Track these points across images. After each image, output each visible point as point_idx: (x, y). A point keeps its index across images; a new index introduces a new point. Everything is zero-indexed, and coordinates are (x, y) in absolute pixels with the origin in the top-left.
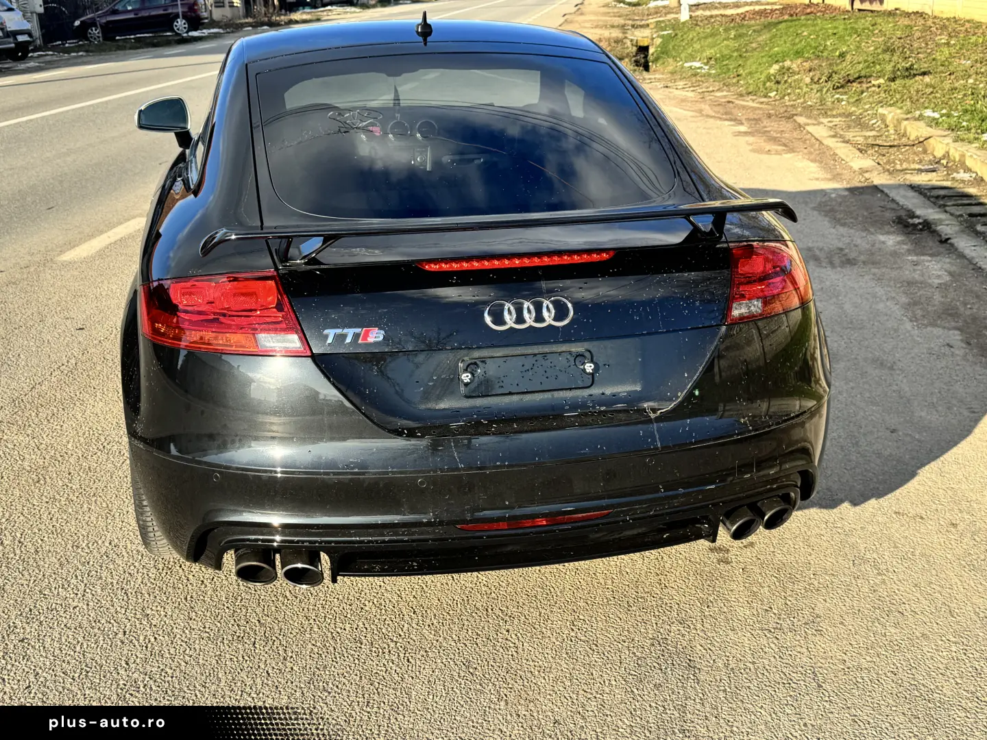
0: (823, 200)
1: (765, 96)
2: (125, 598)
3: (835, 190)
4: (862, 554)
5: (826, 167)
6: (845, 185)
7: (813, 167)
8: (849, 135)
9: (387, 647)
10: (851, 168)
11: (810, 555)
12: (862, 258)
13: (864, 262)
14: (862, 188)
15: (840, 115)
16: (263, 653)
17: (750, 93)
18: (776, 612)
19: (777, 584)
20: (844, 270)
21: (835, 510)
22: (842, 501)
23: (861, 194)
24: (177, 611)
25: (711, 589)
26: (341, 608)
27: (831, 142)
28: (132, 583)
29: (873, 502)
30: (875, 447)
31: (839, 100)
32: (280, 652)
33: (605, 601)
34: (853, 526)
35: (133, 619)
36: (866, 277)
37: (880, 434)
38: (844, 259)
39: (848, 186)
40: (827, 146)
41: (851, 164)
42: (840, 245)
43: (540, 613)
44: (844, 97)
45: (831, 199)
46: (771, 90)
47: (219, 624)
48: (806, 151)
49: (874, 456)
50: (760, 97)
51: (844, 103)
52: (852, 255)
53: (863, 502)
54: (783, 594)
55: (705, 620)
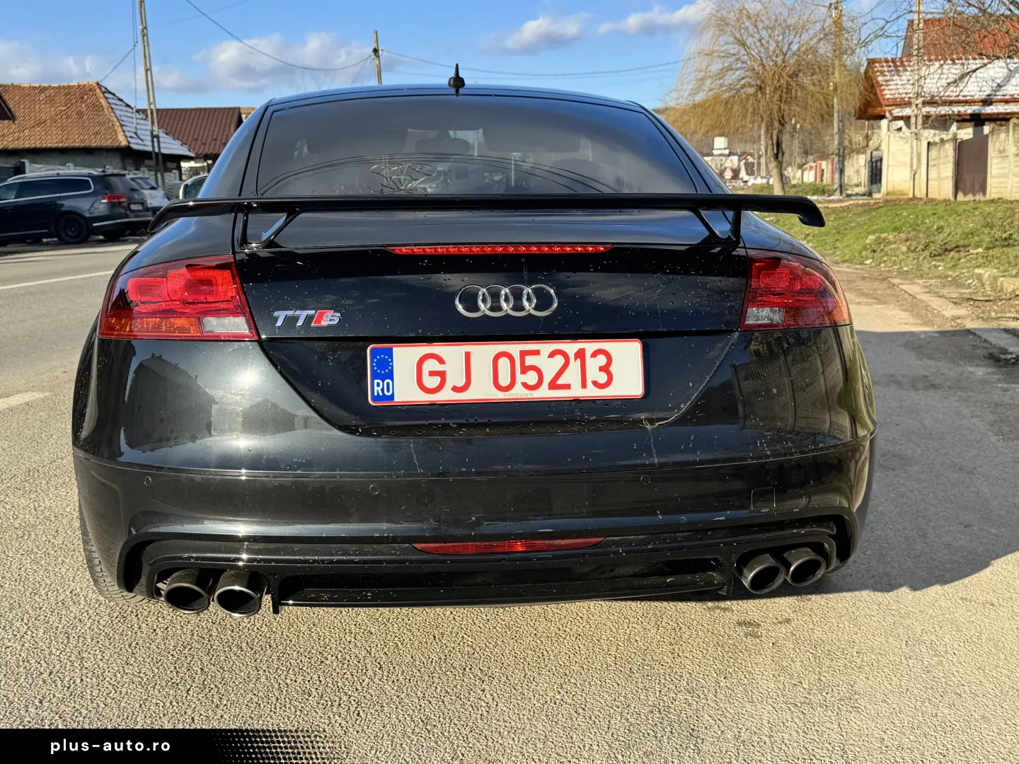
0: (912, 339)
1: (861, 264)
2: (66, 642)
3: (925, 332)
4: (918, 635)
5: (918, 315)
6: (936, 328)
7: (904, 315)
8: (945, 292)
9: (338, 700)
10: (943, 316)
11: (856, 634)
12: (948, 383)
13: (950, 388)
14: (954, 331)
15: (936, 277)
16: (195, 700)
17: (846, 261)
18: (806, 686)
19: (812, 659)
20: (927, 393)
21: (891, 594)
22: (901, 586)
23: (953, 335)
24: (116, 656)
25: (732, 660)
26: (299, 661)
27: (925, 297)
28: (79, 628)
29: (937, 588)
30: (943, 539)
31: (935, 266)
32: (214, 700)
33: (604, 666)
34: (910, 609)
35: (65, 661)
36: (951, 399)
37: (951, 528)
38: (928, 384)
39: (939, 330)
40: (920, 300)
41: (944, 313)
42: (926, 373)
43: (526, 675)
44: (941, 264)
45: (920, 339)
46: (867, 258)
47: (157, 670)
48: (897, 303)
49: (943, 547)
50: (856, 264)
51: (940, 268)
52: (938, 381)
53: (924, 588)
54: (818, 669)
55: (719, 691)
